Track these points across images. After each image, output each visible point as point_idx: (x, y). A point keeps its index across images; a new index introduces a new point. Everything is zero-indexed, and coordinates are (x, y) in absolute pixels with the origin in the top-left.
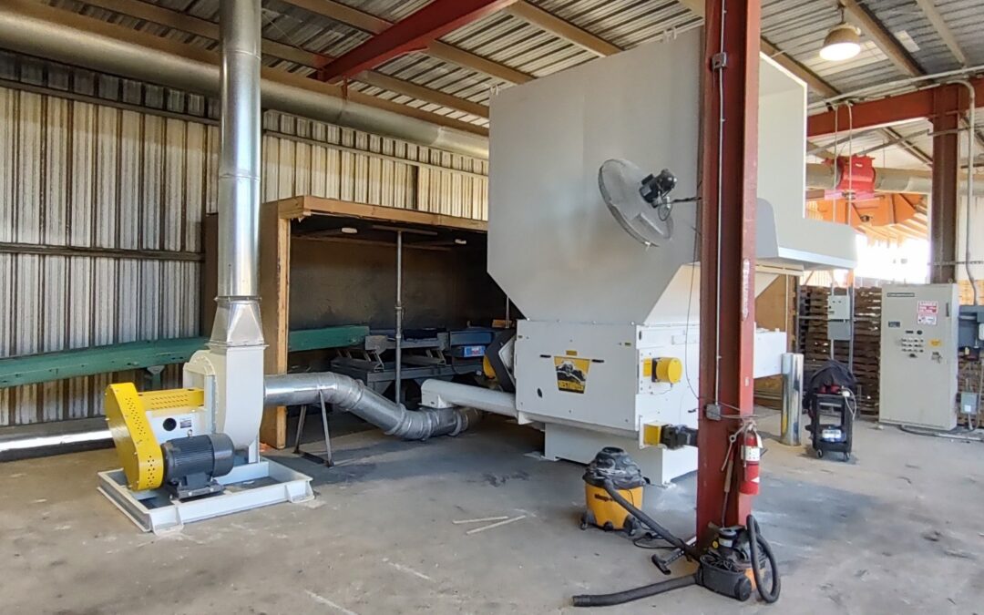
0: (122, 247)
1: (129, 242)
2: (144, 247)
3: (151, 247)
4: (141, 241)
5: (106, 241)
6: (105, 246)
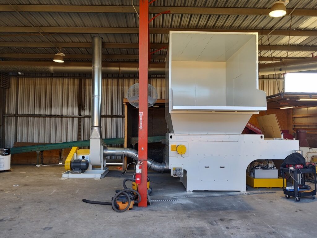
0: (113, 115)
1: (114, 113)
2: (118, 114)
3: (120, 114)
4: (117, 113)
5: (109, 113)
6: (109, 115)
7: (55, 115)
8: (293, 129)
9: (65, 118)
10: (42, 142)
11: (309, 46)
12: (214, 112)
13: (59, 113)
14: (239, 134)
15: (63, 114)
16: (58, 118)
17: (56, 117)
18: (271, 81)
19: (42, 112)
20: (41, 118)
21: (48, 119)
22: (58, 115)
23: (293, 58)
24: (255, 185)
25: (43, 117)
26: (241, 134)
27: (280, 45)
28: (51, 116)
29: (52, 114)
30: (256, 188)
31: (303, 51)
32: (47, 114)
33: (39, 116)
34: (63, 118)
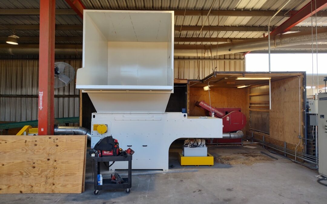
7: (25, 95)
8: (250, 107)
9: (35, 98)
10: (14, 120)
11: (257, 27)
12: (128, 92)
13: (29, 93)
14: (162, 113)
15: (34, 94)
16: (28, 98)
17: (26, 97)
18: (232, 61)
19: (13, 93)
20: (12, 98)
21: (18, 99)
22: (29, 95)
23: (240, 39)
24: (183, 163)
25: (15, 97)
26: (164, 113)
27: (229, 26)
28: (21, 96)
29: (23, 94)
30: (183, 166)
31: (254, 32)
32: (18, 94)
33: (10, 96)
34: (33, 98)
